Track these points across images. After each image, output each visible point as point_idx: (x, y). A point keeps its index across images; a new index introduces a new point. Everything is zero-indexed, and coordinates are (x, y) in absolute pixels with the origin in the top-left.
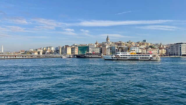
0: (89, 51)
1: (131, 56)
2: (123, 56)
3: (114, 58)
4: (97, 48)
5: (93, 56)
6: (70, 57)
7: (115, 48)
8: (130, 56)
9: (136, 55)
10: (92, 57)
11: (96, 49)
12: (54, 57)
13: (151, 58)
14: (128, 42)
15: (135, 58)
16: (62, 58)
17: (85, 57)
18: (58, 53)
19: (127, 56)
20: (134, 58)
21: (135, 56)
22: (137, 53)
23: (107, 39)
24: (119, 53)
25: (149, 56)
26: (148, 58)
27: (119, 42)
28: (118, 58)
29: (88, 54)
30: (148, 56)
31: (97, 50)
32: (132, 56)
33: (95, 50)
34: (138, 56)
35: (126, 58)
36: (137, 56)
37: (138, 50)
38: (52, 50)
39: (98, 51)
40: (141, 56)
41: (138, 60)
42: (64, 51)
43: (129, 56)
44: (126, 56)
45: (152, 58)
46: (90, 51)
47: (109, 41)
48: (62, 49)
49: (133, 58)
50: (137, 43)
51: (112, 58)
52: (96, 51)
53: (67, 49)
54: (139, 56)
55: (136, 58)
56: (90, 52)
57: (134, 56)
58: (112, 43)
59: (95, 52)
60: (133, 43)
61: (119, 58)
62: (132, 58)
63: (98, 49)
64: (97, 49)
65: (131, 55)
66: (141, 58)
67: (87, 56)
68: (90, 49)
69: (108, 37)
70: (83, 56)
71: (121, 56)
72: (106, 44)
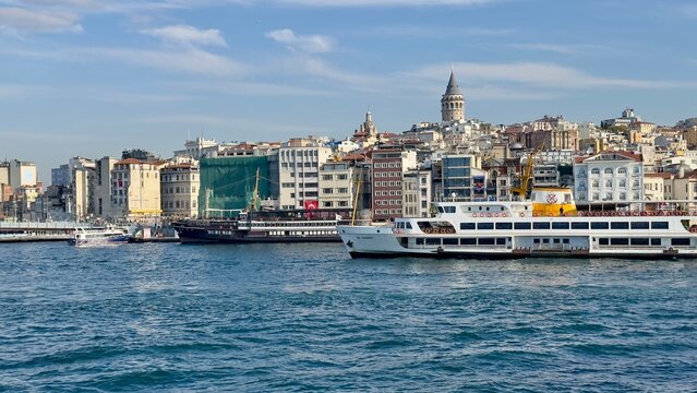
0: (276, 196)
1: (538, 226)
2: (483, 226)
3: (420, 241)
4: (334, 167)
5: (297, 229)
6: (132, 240)
7: (466, 172)
8: (526, 226)
9: (570, 220)
10: (289, 240)
11: (328, 177)
12: (24, 236)
13: (676, 241)
14: (606, 126)
15: (566, 241)
16: (71, 242)
17: (242, 239)
18: (62, 205)
19: (507, 226)
20: (557, 241)
21: (565, 226)
22: (579, 208)
23: (447, 104)
24: (453, 210)
25: (665, 225)
26: (657, 242)
27: (546, 119)
28: (448, 242)
29: (264, 215)
30: (657, 225)
31: (335, 184)
32: (545, 226)
33: (323, 184)
34: (584, 226)
35: (501, 241)
36: (576, 226)
37: (631, 182)
38: (23, 189)
39: (342, 190)
40: (604, 226)
41: (585, 256)
42: (105, 191)
43: (519, 226)
44: (501, 226)
45: (685, 242)
46: (285, 193)
47: (460, 115)
48: (91, 178)
49: (551, 246)
50: (674, 129)
51: (404, 241)
52: (328, 191)
53: (127, 175)
54: (596, 226)
55: (573, 246)
56: (286, 199)
57: (557, 226)
58: (484, 127)
59: (322, 198)
60: (645, 129)
61: (453, 242)
62: (546, 241)
63: (342, 177)
64: (334, 173)
65: (532, 220)
66: (603, 241)
67: (258, 227)
68: (285, 176)
69: (450, 87)
70: (226, 228)
71: (464, 226)
72: (437, 136)
